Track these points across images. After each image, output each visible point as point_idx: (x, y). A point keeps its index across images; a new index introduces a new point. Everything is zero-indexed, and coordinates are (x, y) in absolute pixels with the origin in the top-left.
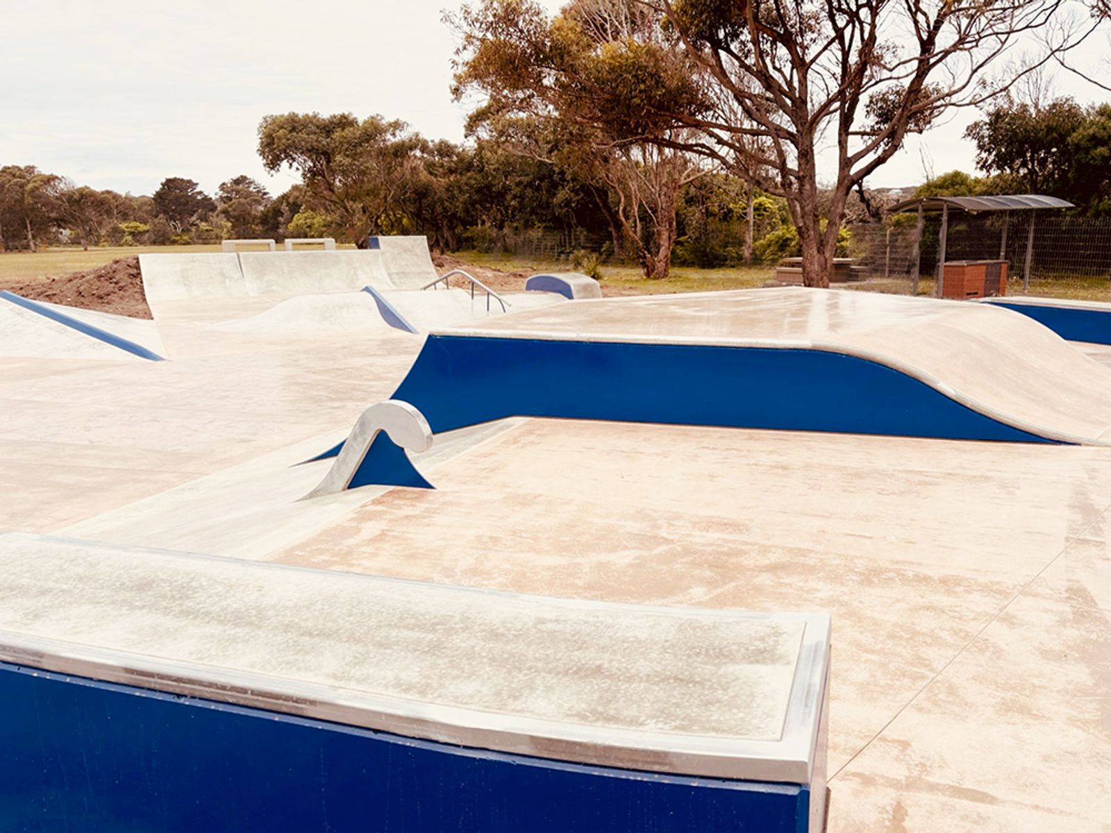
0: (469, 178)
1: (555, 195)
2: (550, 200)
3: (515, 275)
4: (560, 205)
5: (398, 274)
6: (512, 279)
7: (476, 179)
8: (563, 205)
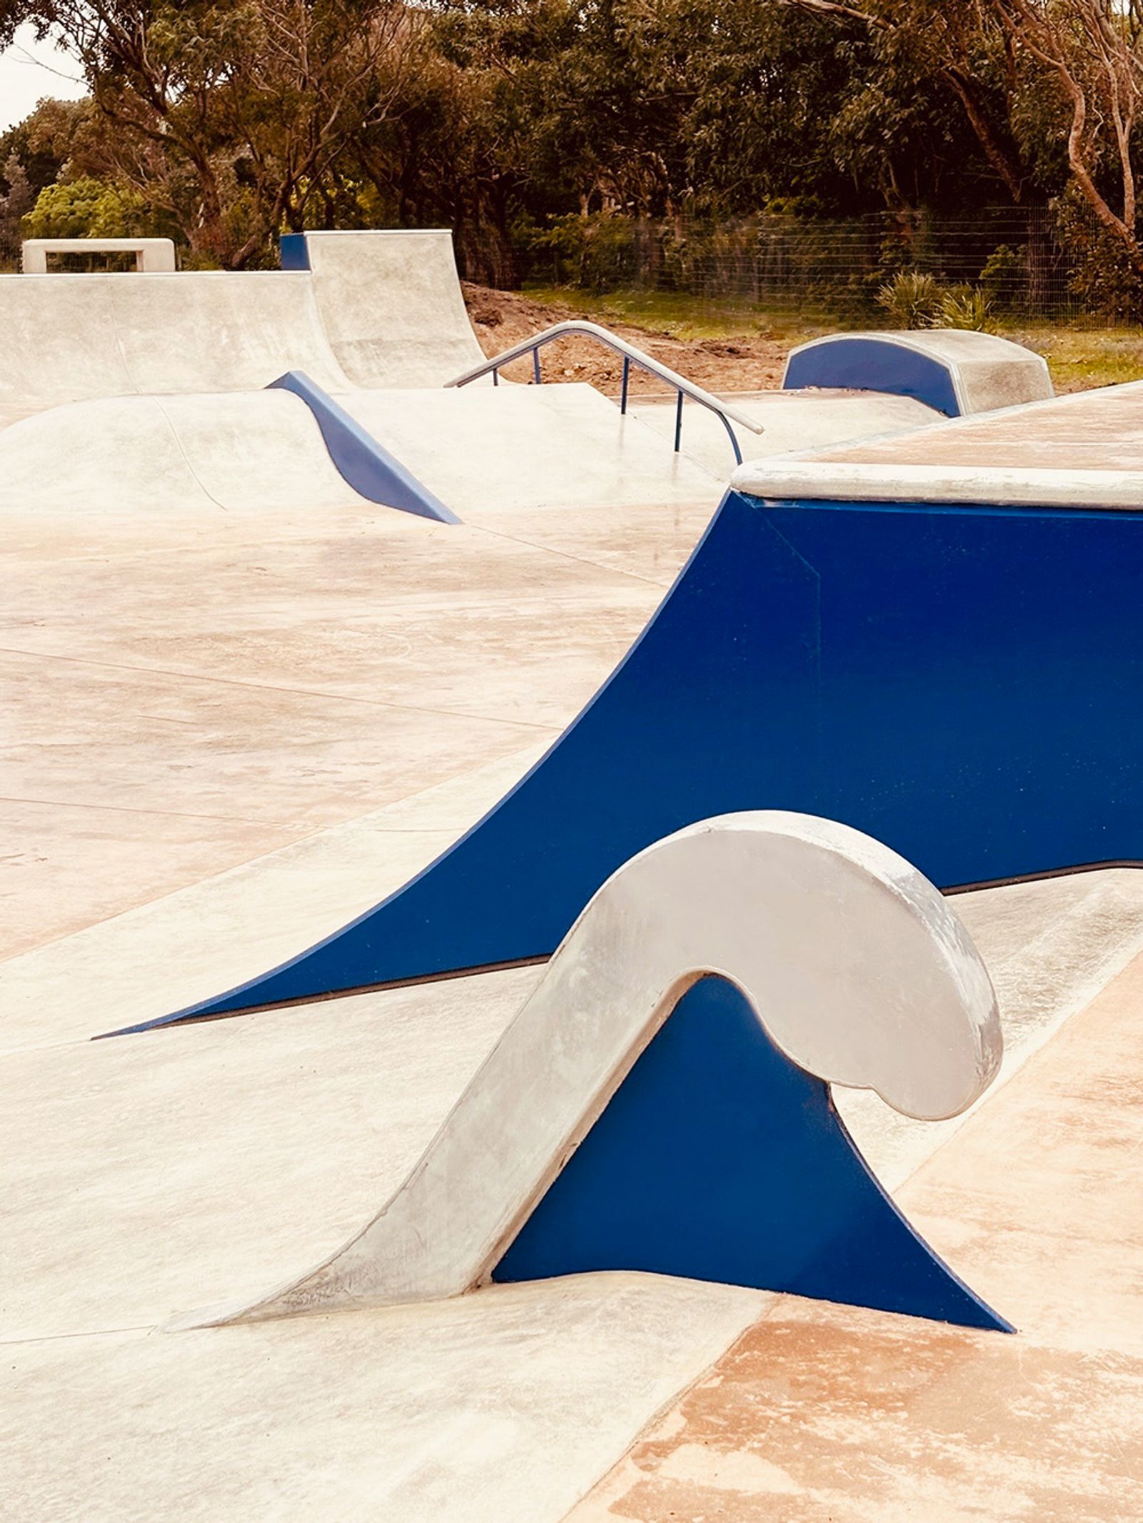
0: (567, 65)
1: (836, 108)
2: (820, 123)
3: (716, 350)
4: (851, 136)
5: (361, 344)
6: (710, 362)
7: (587, 69)
8: (860, 135)
